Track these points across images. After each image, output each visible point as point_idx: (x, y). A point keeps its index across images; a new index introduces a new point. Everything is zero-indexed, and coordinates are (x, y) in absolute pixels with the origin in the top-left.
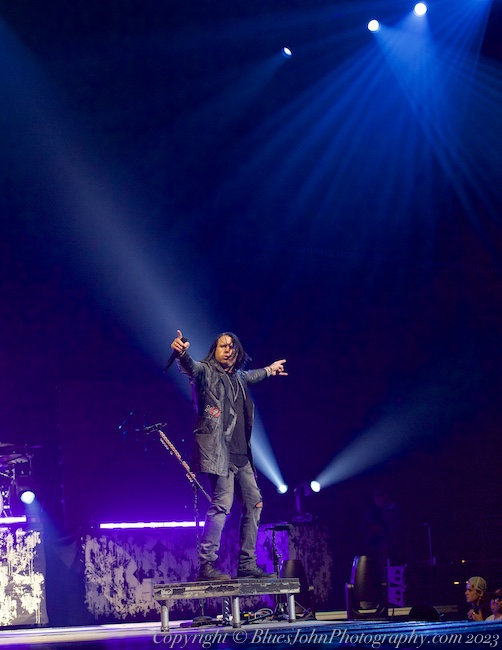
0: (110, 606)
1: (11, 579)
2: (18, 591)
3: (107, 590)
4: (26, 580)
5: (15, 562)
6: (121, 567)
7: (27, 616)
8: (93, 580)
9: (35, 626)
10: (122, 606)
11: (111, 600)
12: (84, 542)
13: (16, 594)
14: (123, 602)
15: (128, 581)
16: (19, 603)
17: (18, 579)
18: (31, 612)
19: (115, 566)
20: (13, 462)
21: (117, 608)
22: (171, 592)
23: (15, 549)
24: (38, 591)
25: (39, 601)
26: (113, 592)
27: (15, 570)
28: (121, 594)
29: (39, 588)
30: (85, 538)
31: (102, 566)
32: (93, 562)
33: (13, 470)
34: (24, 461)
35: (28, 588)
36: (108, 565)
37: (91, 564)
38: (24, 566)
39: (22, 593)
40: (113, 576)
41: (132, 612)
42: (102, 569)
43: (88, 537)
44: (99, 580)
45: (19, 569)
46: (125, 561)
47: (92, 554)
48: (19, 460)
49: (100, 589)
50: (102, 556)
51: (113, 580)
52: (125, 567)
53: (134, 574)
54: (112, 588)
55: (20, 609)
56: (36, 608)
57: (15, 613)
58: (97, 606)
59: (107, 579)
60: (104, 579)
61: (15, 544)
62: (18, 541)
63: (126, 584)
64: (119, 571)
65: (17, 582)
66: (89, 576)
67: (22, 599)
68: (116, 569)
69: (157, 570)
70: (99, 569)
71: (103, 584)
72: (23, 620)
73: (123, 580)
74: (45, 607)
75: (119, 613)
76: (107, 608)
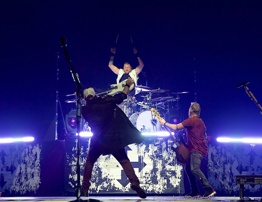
0: (222, 186)
1: (164, 167)
2: (168, 174)
3: (220, 177)
4: (173, 168)
5: (167, 158)
6: (229, 164)
7: (172, 189)
8: (212, 170)
9: (177, 195)
10: (229, 186)
11: (223, 183)
13: (167, 176)
14: (230, 184)
15: (233, 172)
16: (168, 181)
17: (168, 167)
18: (175, 186)
19: (225, 163)
20: (168, 101)
21: (226, 187)
22: (246, 180)
23: (167, 150)
24: (179, 174)
25: (179, 180)
26: (224, 178)
27: (166, 162)
28: (228, 179)
29: (180, 173)
31: (218, 163)
32: (213, 160)
33: (168, 106)
34: (174, 100)
35: (174, 173)
36: (221, 162)
37: (211, 161)
38: (172, 160)
39: (170, 175)
40: (224, 169)
41: (235, 190)
42: (218, 164)
44: (216, 170)
45: (169, 162)
46: (232, 160)
47: (212, 155)
48: (171, 100)
49: (216, 176)
50: (217, 157)
51: (224, 171)
52: (231, 164)
53: (237, 168)
54: (223, 176)
55: (169, 184)
56: (178, 184)
57: (165, 186)
58: (214, 185)
59: (221, 170)
60: (219, 170)
61: (167, 147)
62: (169, 146)
63: (231, 173)
64: (228, 166)
65: (168, 169)
66: (210, 168)
67: (170, 179)
68: (226, 165)
69: (251, 167)
70: (216, 164)
71: (218, 173)
72: (170, 191)
73: (230, 171)
74: (183, 184)
75: (227, 190)
76: (220, 187)
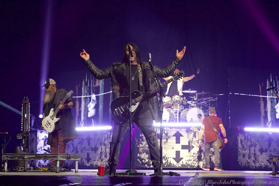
0: (248, 163)
3: (247, 156)
6: (253, 147)
8: (241, 152)
10: (253, 163)
11: (249, 161)
12: (238, 135)
14: (254, 162)
15: (256, 153)
19: (251, 146)
21: (251, 164)
26: (249, 157)
28: (253, 158)
30: (238, 134)
31: (245, 146)
32: (242, 144)
33: (209, 104)
34: (214, 100)
36: (248, 146)
37: (240, 145)
39: (211, 155)
40: (250, 150)
41: (257, 166)
43: (240, 133)
44: (244, 152)
46: (255, 144)
47: (241, 141)
48: (212, 100)
49: (244, 156)
50: (245, 142)
51: (250, 152)
52: (255, 147)
53: (259, 150)
54: (249, 155)
58: (242, 163)
59: (247, 151)
60: (246, 151)
64: (252, 149)
66: (239, 150)
67: (212, 158)
69: (269, 149)
71: (245, 153)
73: (254, 152)
75: (252, 166)
